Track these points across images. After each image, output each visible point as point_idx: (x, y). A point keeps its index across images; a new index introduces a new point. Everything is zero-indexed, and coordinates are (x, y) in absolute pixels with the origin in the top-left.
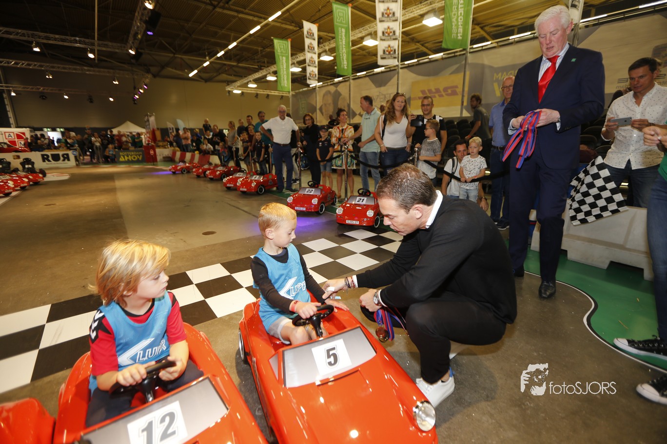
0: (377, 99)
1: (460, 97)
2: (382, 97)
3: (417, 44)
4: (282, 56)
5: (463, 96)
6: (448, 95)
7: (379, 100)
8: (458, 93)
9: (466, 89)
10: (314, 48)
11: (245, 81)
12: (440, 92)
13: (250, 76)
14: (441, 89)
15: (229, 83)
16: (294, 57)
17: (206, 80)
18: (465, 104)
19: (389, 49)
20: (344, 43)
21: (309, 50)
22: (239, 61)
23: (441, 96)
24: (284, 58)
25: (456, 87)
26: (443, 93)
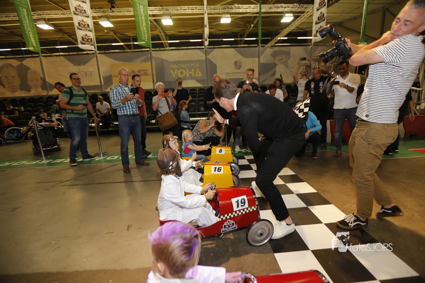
1: (151, 77)
2: (82, 73)
3: (64, 34)
5: (153, 76)
6: (142, 75)
9: (154, 72)
12: (136, 73)
18: (155, 81)
19: (87, 37)
25: (147, 70)
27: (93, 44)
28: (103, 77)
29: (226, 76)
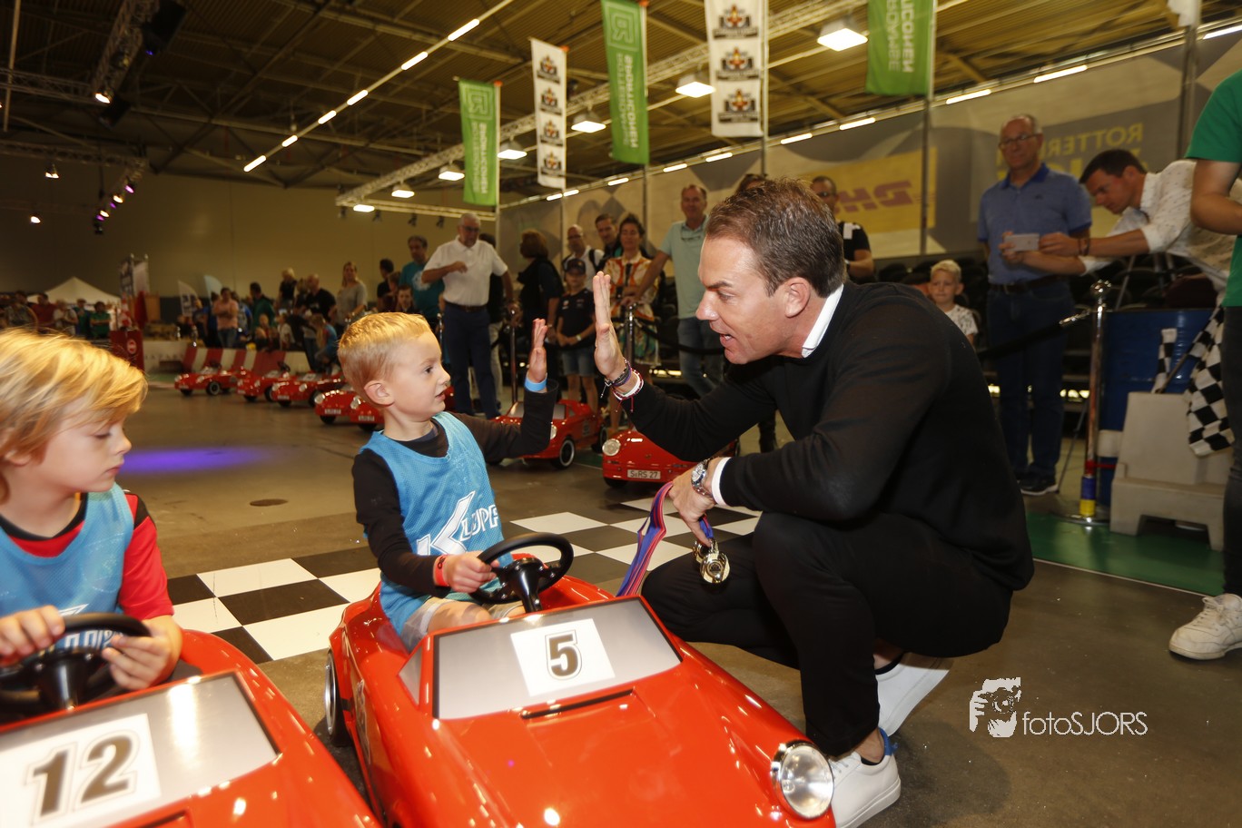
1: (918, 208)
3: (811, 99)
4: (479, 121)
5: (924, 206)
6: (886, 203)
9: (932, 188)
10: (556, 101)
11: (384, 183)
13: (398, 172)
15: (345, 188)
16: (509, 125)
17: (288, 183)
18: (931, 223)
19: (739, 99)
20: (630, 89)
21: (544, 107)
22: (372, 137)
23: (870, 207)
24: (483, 127)
25: (907, 184)
27: (758, 116)
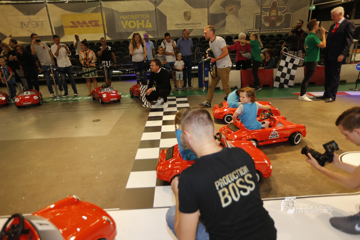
0: (29, 24)
2: (33, 23)
5: (104, 27)
6: (93, 26)
7: (30, 25)
8: (100, 25)
9: (105, 23)
12: (87, 24)
14: (87, 22)
18: (106, 32)
23: (88, 26)
26: (90, 25)
28: (55, 28)
29: (176, 27)
